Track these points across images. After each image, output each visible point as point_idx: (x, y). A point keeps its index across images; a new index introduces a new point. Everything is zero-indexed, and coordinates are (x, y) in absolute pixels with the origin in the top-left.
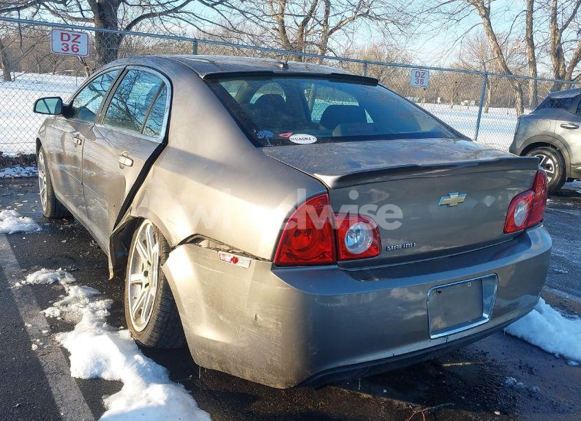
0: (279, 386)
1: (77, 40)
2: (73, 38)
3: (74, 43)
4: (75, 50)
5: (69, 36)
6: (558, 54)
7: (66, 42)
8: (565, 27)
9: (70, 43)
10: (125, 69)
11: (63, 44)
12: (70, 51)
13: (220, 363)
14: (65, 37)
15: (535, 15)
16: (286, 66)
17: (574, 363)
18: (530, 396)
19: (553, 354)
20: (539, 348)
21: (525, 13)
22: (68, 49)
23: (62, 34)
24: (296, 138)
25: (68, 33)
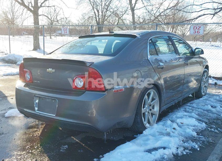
2: (198, 28)
7: (195, 30)
14: (195, 28)
22: (196, 33)
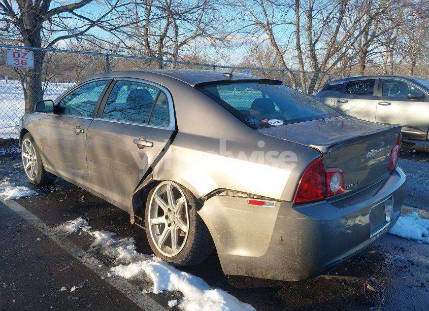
0: (294, 280)
1: (25, 57)
2: (22, 55)
3: (22, 59)
4: (24, 64)
5: (19, 54)
6: (314, 57)
7: (17, 59)
8: (317, 41)
9: (20, 59)
10: (113, 80)
11: (15, 60)
12: (21, 65)
13: (247, 270)
14: (16, 55)
15: (300, 33)
16: (231, 75)
17: (420, 242)
18: (412, 264)
19: (406, 238)
20: (396, 236)
21: (295, 33)
22: (19, 64)
23: (14, 53)
24: (272, 122)
25: (18, 52)
